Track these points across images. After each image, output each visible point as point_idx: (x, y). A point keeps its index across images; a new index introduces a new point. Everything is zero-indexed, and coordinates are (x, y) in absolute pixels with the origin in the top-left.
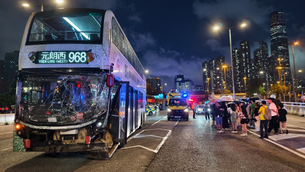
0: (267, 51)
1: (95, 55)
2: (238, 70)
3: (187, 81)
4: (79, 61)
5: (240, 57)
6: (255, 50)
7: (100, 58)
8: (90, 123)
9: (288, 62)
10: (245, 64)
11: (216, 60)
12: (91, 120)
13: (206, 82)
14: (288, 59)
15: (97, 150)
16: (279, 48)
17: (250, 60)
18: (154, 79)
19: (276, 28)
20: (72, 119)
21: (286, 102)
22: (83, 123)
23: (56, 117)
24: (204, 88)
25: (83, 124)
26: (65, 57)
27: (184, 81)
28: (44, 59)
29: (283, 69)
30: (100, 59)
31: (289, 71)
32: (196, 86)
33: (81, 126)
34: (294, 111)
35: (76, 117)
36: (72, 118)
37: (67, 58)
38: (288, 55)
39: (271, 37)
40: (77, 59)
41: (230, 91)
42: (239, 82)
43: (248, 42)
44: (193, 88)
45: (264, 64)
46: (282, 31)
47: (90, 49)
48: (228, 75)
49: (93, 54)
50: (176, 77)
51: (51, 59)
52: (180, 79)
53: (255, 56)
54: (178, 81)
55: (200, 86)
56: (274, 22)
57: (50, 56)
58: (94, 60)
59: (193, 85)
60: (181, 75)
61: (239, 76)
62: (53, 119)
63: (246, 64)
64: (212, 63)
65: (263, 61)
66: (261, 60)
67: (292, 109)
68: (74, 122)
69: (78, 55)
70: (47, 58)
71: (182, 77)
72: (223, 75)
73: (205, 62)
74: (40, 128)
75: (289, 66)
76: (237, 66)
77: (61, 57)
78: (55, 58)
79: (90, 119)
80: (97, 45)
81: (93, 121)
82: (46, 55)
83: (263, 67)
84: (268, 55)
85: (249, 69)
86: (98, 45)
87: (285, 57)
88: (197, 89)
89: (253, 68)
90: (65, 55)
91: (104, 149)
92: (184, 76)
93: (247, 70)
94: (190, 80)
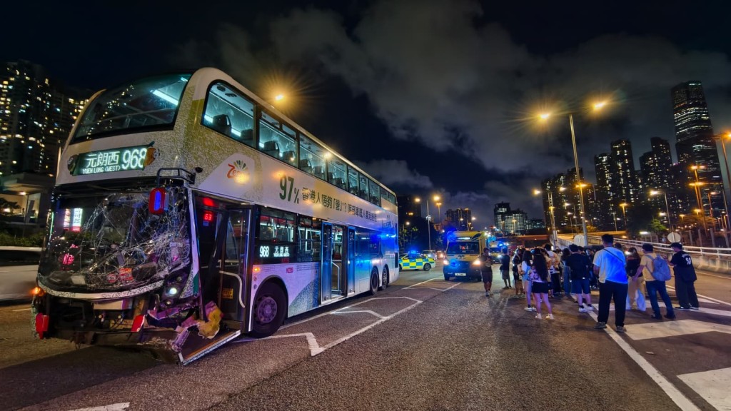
0: (669, 154)
1: (157, 151)
2: (610, 191)
3: (515, 212)
4: (136, 165)
5: (613, 169)
6: (642, 155)
7: (164, 156)
8: (150, 288)
9: (719, 173)
10: (624, 181)
11: (566, 176)
12: (151, 282)
14: (718, 166)
15: (154, 346)
16: (695, 148)
17: (633, 173)
18: (460, 210)
19: (687, 112)
20: (109, 279)
21: (703, 246)
22: (134, 288)
23: (83, 274)
24: (545, 224)
25: (134, 290)
26: (117, 161)
27: (509, 213)
28: (90, 167)
29: (707, 186)
30: (166, 158)
31: (721, 188)
32: (532, 221)
33: (129, 295)
34: (724, 265)
35: (117, 276)
36: (111, 277)
37: (121, 162)
38: (716, 159)
39: (677, 129)
40: (134, 162)
41: (595, 227)
42: (613, 211)
43: (626, 142)
44: (527, 224)
45: (662, 179)
46: (700, 117)
47: (153, 140)
48: (591, 200)
49: (155, 149)
50: (497, 206)
51: (99, 166)
53: (643, 166)
54: (500, 213)
56: (681, 103)
57: (99, 160)
58: (154, 162)
59: (526, 218)
60: (504, 202)
61: (612, 202)
62: (79, 279)
63: (626, 180)
64: (559, 181)
65: (659, 173)
66: (655, 171)
67: (718, 262)
68: (115, 286)
69: (135, 154)
70: (94, 164)
71: (505, 205)
74: (61, 296)
75: (720, 180)
76: (608, 185)
77: (113, 162)
78: (104, 163)
79: (148, 280)
80: (164, 132)
81: (155, 285)
82: (93, 159)
83: (660, 185)
84: (671, 162)
85: (632, 188)
86: (166, 132)
87: (711, 164)
88: (533, 225)
89: (641, 187)
90: (118, 156)
91: (168, 344)
92: (510, 205)
93: (627, 191)
94: (521, 210)
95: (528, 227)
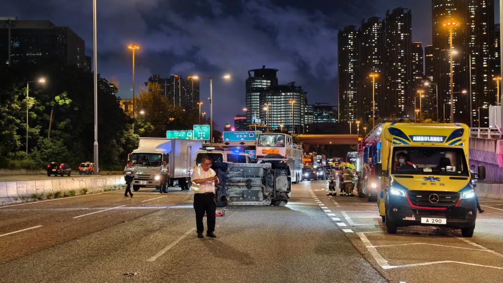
3: (286, 89)
10: (475, 41)
11: (383, 23)
13: (346, 94)
18: (177, 79)
24: (339, 114)
27: (276, 89)
32: (315, 108)
44: (306, 114)
48: (417, 75)
50: (252, 74)
52: (265, 83)
54: (258, 90)
55: (329, 108)
60: (266, 68)
63: (480, 40)
64: (371, 31)
71: (269, 74)
72: (402, 74)
73: (348, 30)
85: (487, 56)
88: (317, 118)
94: (296, 85)
95: (308, 119)
